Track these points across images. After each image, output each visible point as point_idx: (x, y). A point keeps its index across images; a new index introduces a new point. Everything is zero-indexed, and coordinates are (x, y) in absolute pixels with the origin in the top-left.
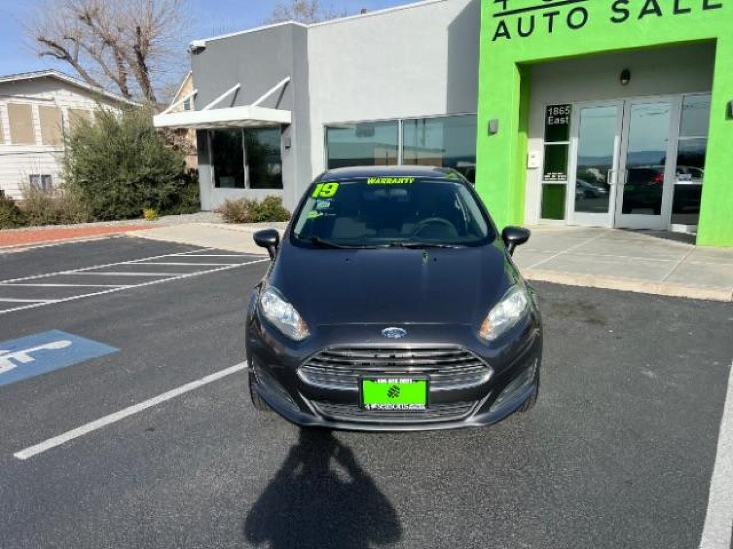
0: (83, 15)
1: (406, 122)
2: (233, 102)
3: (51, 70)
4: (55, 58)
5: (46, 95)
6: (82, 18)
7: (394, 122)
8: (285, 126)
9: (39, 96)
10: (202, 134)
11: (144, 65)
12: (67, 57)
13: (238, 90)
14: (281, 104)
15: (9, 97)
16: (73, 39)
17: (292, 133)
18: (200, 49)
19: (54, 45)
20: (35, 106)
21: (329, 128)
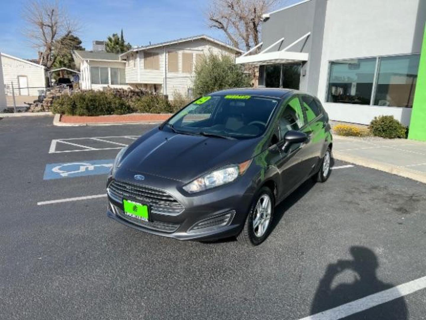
0: (230, 4)
1: (382, 58)
2: (280, 48)
3: (202, 35)
4: (217, 28)
5: (200, 48)
6: (229, 6)
7: (374, 59)
8: (304, 62)
9: (196, 49)
10: (262, 68)
11: (256, 29)
12: (222, 28)
13: (282, 41)
14: (304, 49)
15: (183, 49)
16: (226, 18)
17: (307, 67)
18: (267, 19)
19: (217, 21)
20: (195, 53)
21: (332, 63)
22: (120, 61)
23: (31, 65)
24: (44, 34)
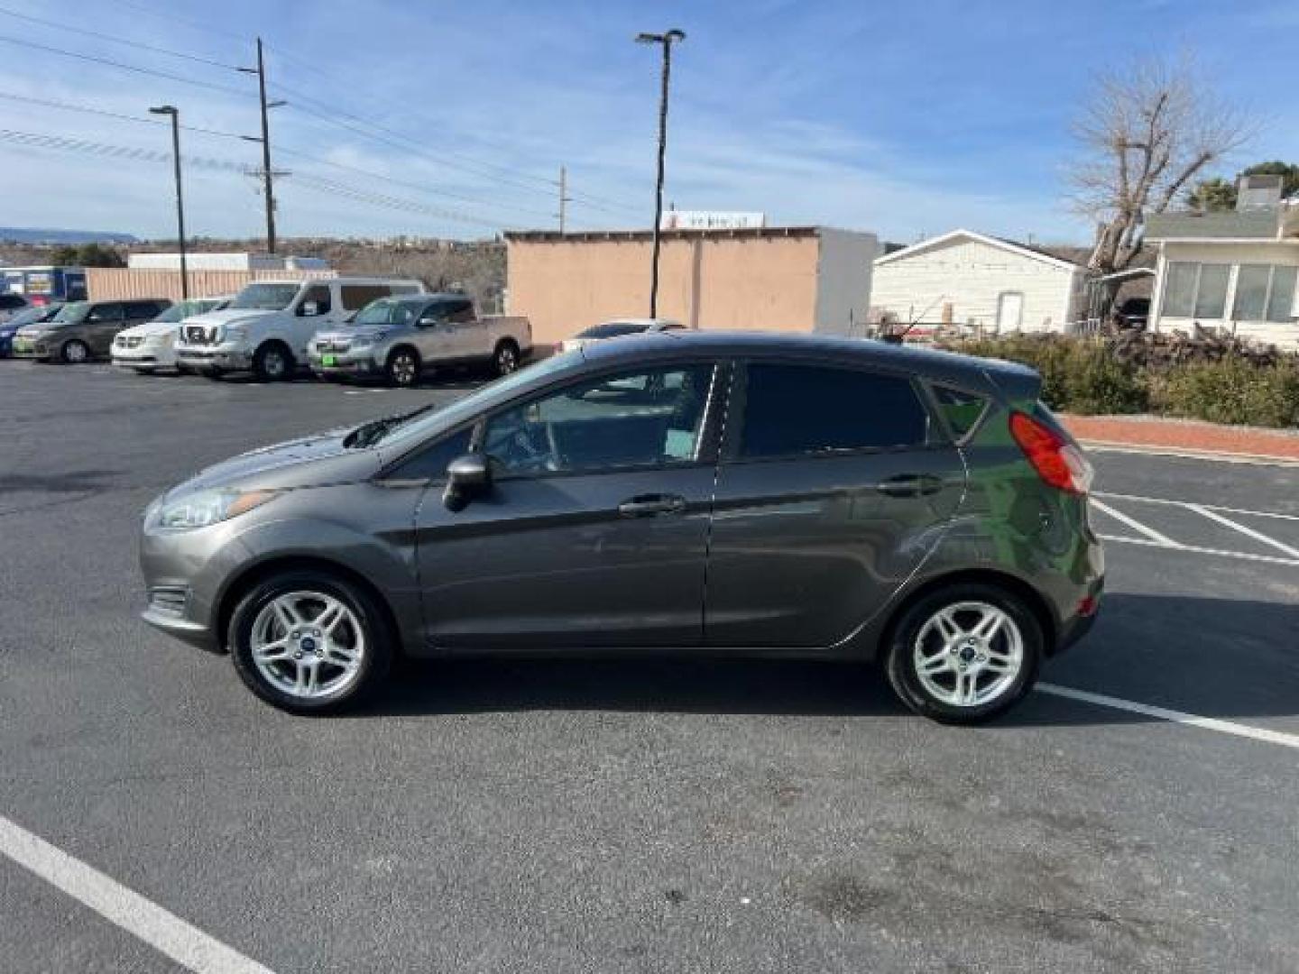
22: (1278, 239)
23: (1040, 264)
24: (1124, 171)
